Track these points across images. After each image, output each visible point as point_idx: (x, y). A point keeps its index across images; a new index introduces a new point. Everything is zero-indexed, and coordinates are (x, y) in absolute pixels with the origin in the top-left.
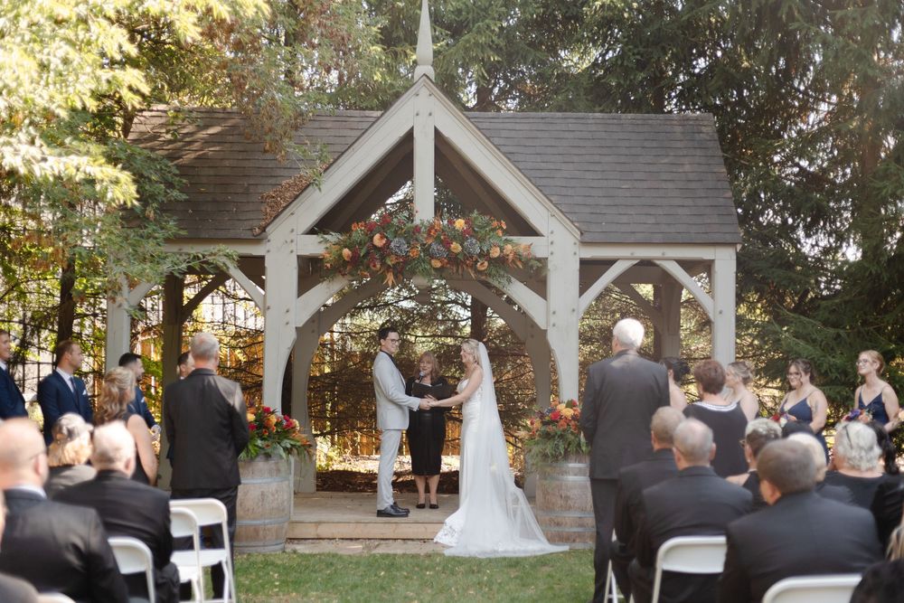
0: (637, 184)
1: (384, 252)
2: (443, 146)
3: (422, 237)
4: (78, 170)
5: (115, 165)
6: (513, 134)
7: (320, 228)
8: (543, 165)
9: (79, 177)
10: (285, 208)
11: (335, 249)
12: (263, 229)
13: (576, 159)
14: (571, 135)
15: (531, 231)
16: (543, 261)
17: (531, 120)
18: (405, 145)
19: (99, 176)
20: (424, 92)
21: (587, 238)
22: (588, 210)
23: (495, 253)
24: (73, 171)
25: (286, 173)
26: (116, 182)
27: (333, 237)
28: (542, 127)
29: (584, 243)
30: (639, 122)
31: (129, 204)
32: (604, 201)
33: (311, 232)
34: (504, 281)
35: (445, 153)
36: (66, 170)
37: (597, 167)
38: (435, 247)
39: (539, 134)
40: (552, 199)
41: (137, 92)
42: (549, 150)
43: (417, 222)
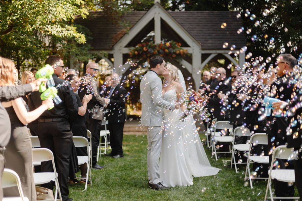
0: (218, 32)
1: (147, 52)
2: (163, 22)
3: (158, 48)
4: (71, 34)
5: (80, 33)
6: (182, 18)
7: (128, 46)
8: (191, 27)
9: (71, 36)
10: (119, 40)
11: (133, 51)
12: (113, 46)
13: (201, 25)
14: (199, 18)
15: (188, 46)
16: (191, 54)
17: (188, 13)
18: (152, 22)
19: (76, 36)
20: (157, 7)
21: (203, 48)
22: (203, 40)
23: (178, 52)
24: (69, 35)
25: (118, 30)
26: (80, 37)
27: (132, 48)
28: (191, 15)
29: (203, 49)
30: (219, 13)
31: (84, 43)
32: (208, 37)
33: (126, 47)
34: (180, 60)
35: (163, 23)
36: (68, 34)
37: (207, 27)
38: (161, 51)
39: (190, 18)
40: (193, 36)
41: (85, 14)
42: (193, 22)
43: (156, 43)
